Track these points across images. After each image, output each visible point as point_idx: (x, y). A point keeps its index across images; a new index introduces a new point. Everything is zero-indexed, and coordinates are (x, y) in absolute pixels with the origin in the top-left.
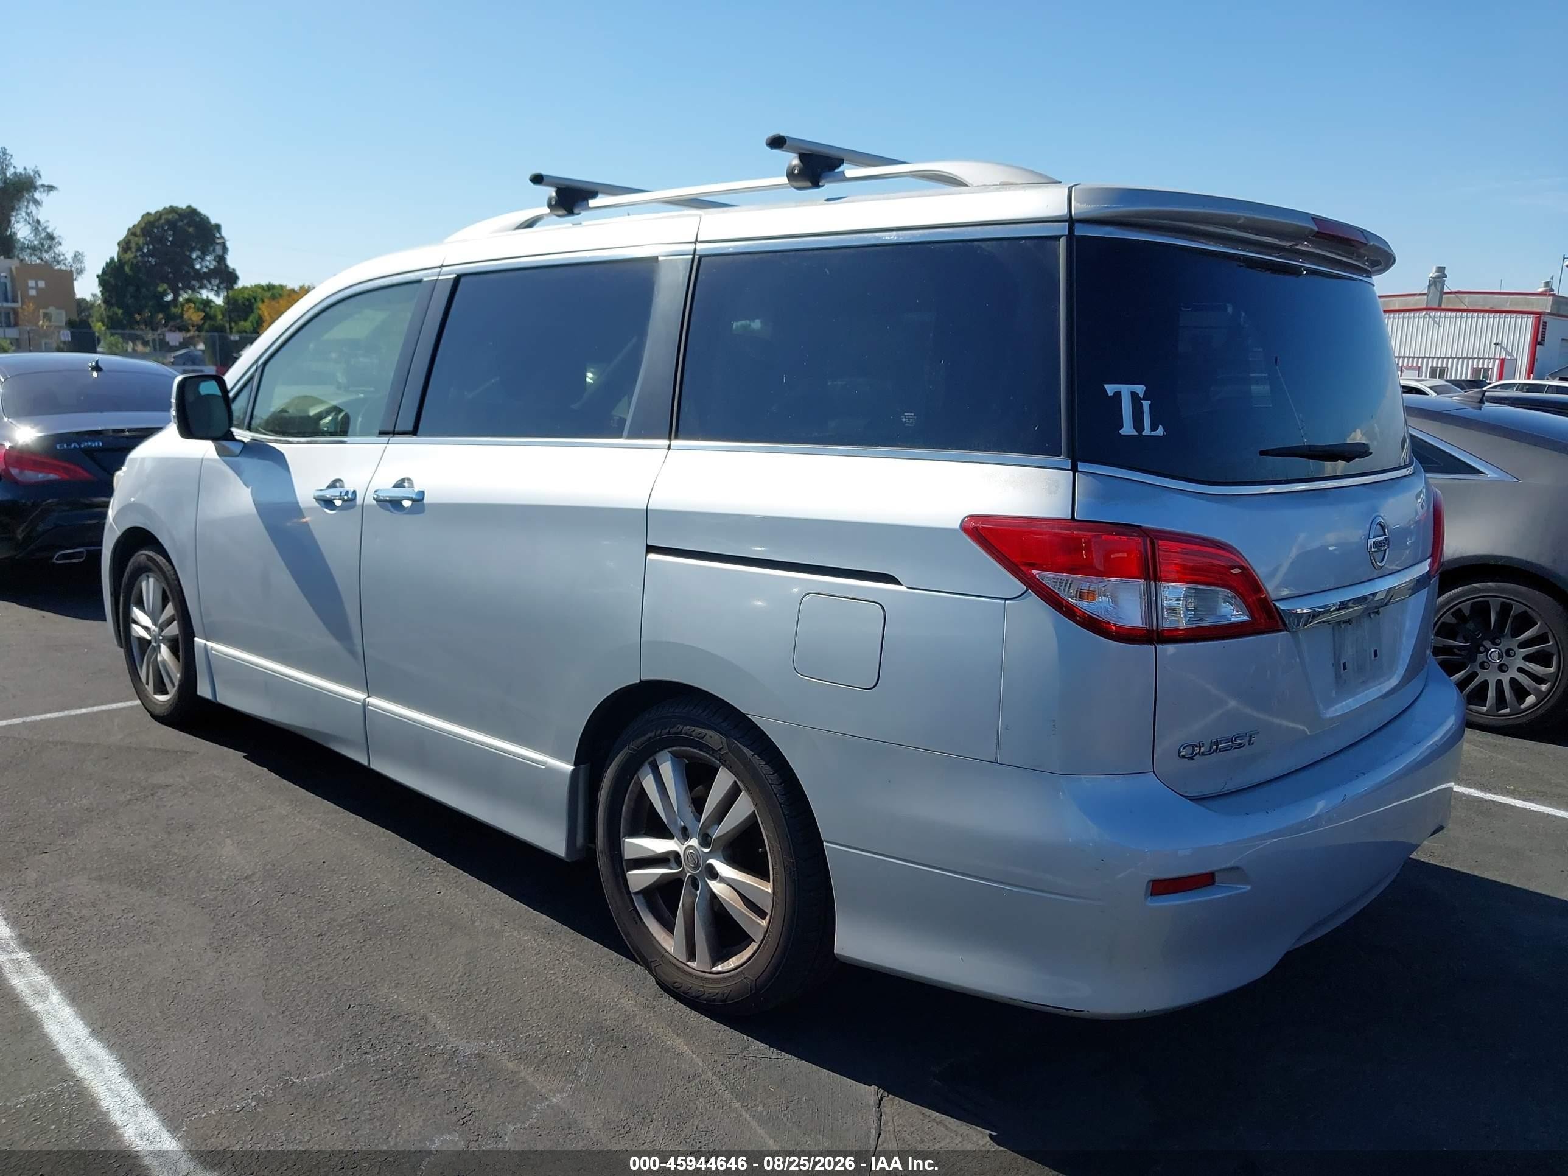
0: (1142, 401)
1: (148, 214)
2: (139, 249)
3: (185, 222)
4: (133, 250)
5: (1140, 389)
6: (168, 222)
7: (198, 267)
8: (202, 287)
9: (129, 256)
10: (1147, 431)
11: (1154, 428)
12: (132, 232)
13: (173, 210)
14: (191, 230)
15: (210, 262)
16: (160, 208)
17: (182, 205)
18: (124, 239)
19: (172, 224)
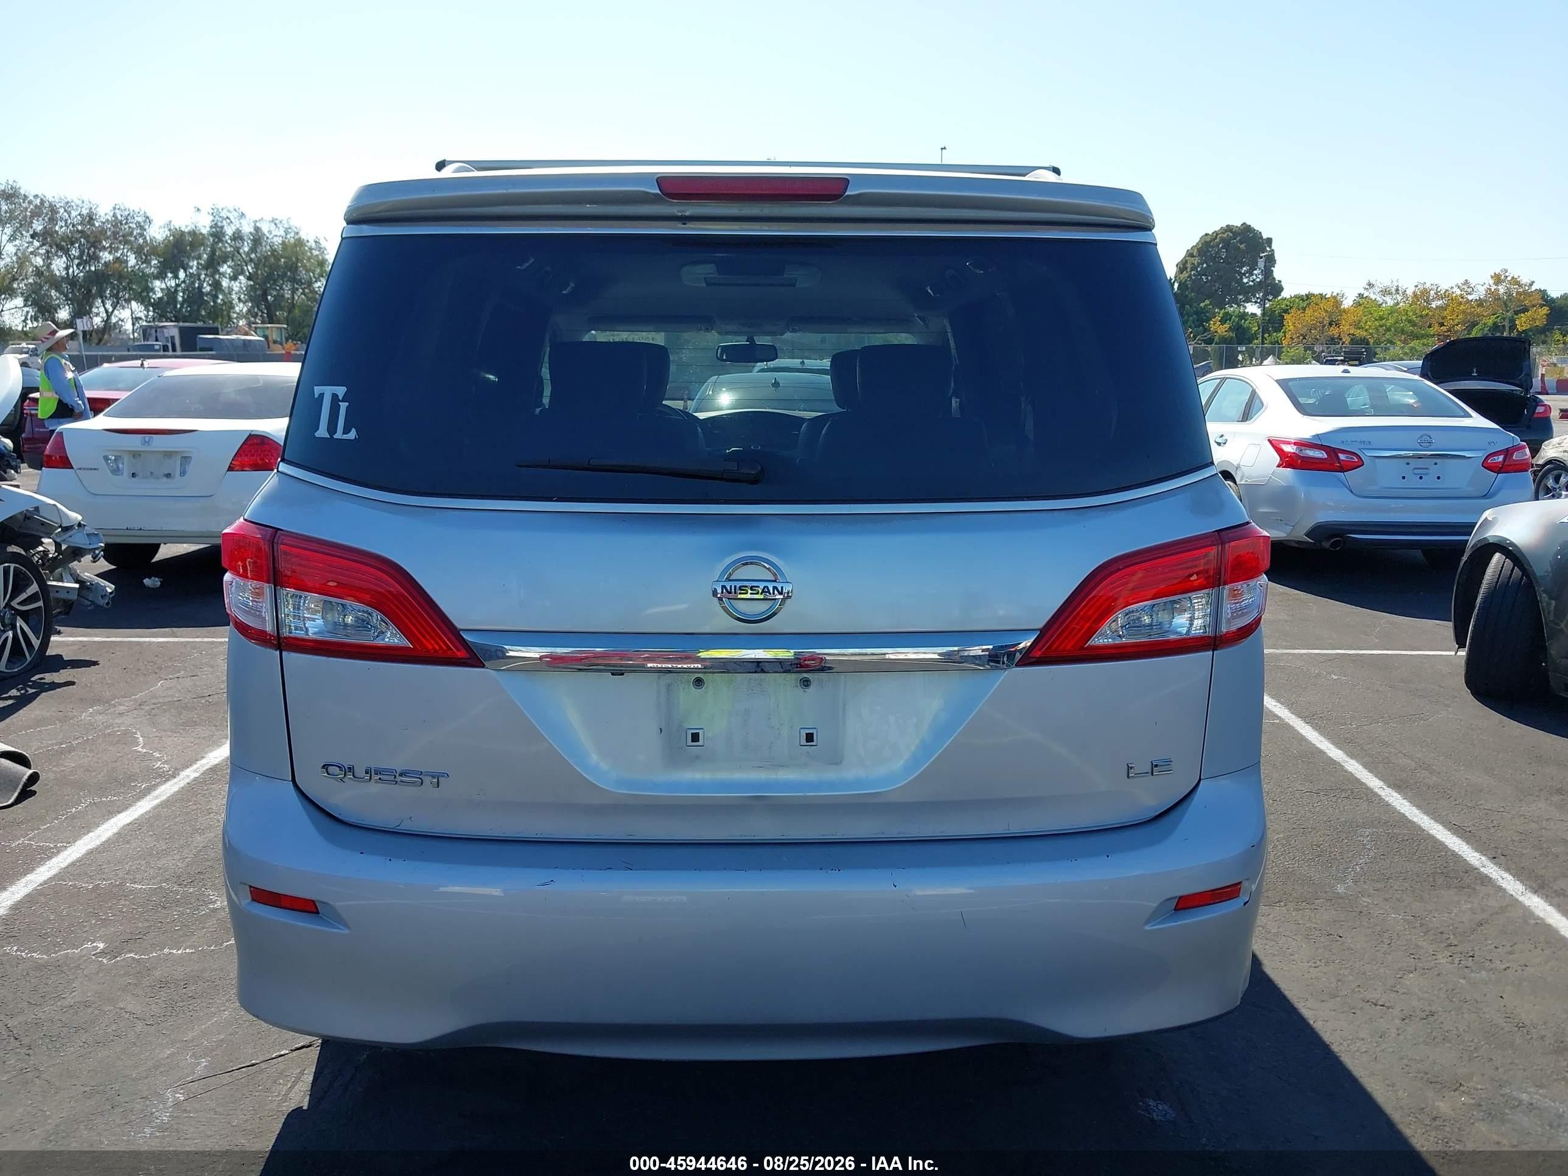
0: (340, 403)
1: (1207, 235)
2: (1194, 268)
3: (1238, 239)
4: (1188, 270)
5: (341, 391)
6: (1222, 240)
7: (1245, 280)
8: (1248, 300)
9: (1185, 275)
10: (339, 435)
11: (346, 431)
12: (1190, 254)
13: (1229, 229)
14: (1242, 246)
15: (1258, 276)
16: (1217, 228)
17: (1238, 223)
18: (1182, 261)
19: (1227, 243)
